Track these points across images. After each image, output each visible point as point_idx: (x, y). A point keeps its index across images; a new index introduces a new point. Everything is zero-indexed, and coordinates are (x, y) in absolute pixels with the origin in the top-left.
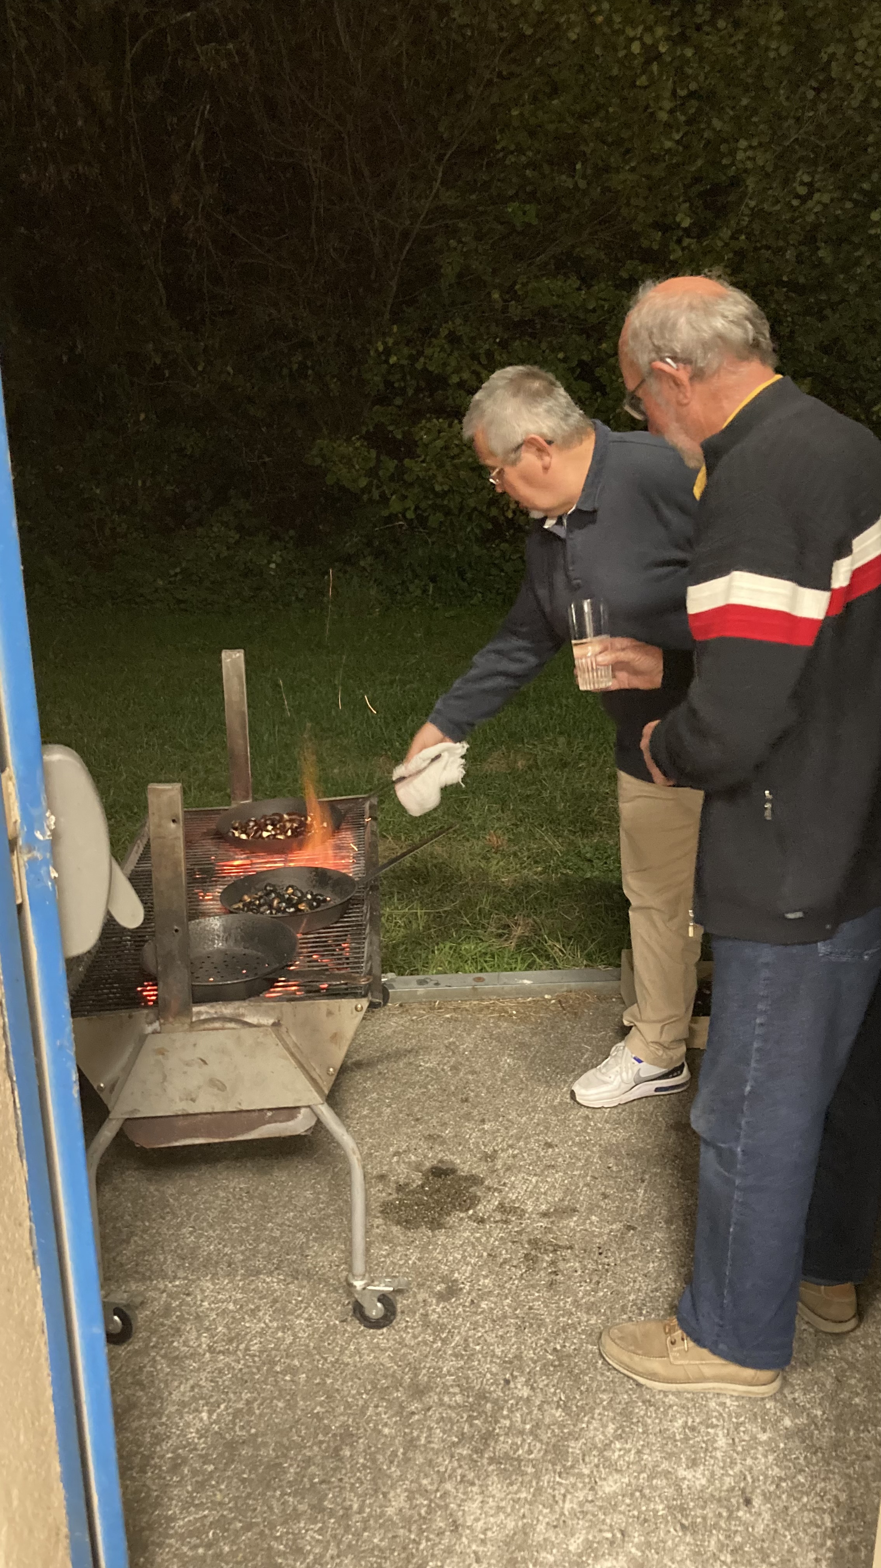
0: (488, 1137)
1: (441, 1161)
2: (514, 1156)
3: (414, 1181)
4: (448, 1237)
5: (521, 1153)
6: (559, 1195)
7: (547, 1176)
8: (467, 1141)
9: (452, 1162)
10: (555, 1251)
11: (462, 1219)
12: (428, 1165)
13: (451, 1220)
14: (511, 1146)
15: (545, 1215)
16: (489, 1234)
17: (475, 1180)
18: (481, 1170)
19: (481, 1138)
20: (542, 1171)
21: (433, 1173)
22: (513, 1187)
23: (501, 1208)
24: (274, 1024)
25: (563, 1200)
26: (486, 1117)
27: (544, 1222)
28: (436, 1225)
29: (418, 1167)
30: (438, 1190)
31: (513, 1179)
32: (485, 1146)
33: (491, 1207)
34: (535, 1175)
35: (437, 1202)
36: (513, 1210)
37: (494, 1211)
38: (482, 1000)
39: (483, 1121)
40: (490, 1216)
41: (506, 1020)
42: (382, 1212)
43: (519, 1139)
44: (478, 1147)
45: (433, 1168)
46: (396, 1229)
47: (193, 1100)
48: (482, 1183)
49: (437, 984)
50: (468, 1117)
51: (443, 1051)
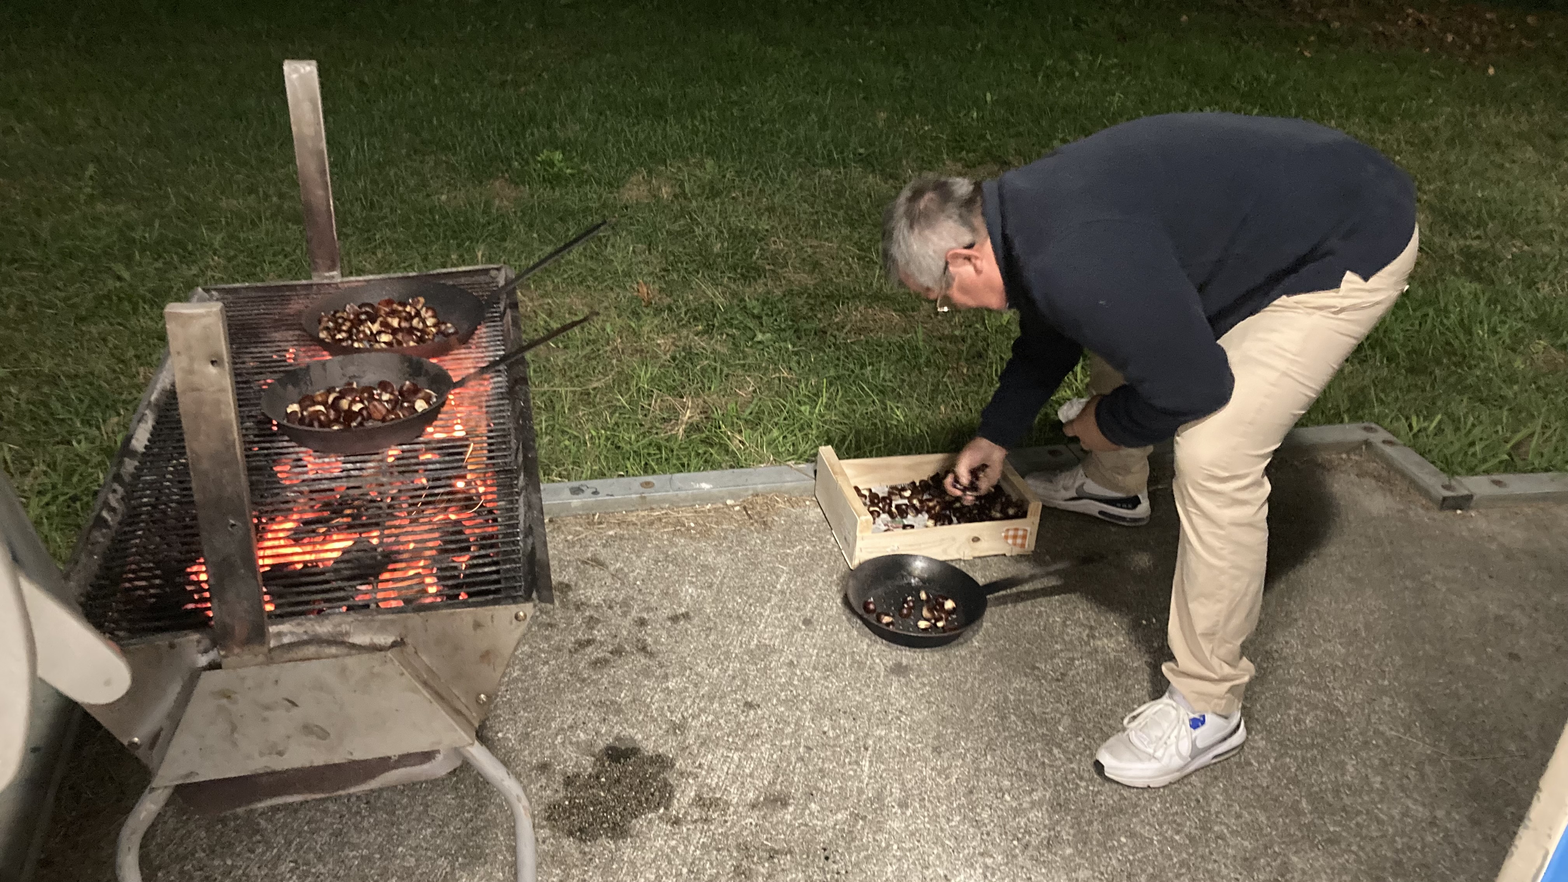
0: (675, 700)
1: (618, 738)
2: (709, 725)
3: (585, 769)
4: (635, 848)
5: (717, 718)
6: (769, 777)
7: (751, 751)
8: (649, 707)
9: (632, 739)
10: (772, 857)
11: (650, 822)
12: (601, 744)
13: (638, 824)
14: (702, 710)
15: (753, 806)
16: (687, 839)
17: (662, 762)
18: (668, 748)
19: (665, 701)
20: (745, 744)
21: (609, 757)
22: (711, 769)
23: (700, 801)
24: (394, 645)
25: (775, 783)
26: (669, 671)
27: (752, 819)
28: (619, 831)
29: (587, 748)
30: (618, 781)
31: (710, 757)
32: (672, 712)
33: (686, 800)
34: (736, 750)
35: (618, 798)
36: (714, 803)
37: (690, 805)
38: (652, 509)
39: (666, 677)
40: (686, 813)
41: (682, 534)
42: (548, 819)
43: (711, 700)
44: (662, 715)
45: (609, 748)
46: (569, 844)
47: (280, 754)
48: (673, 766)
49: (596, 493)
50: (646, 672)
51: (609, 581)
